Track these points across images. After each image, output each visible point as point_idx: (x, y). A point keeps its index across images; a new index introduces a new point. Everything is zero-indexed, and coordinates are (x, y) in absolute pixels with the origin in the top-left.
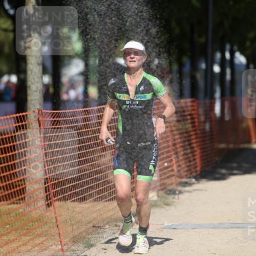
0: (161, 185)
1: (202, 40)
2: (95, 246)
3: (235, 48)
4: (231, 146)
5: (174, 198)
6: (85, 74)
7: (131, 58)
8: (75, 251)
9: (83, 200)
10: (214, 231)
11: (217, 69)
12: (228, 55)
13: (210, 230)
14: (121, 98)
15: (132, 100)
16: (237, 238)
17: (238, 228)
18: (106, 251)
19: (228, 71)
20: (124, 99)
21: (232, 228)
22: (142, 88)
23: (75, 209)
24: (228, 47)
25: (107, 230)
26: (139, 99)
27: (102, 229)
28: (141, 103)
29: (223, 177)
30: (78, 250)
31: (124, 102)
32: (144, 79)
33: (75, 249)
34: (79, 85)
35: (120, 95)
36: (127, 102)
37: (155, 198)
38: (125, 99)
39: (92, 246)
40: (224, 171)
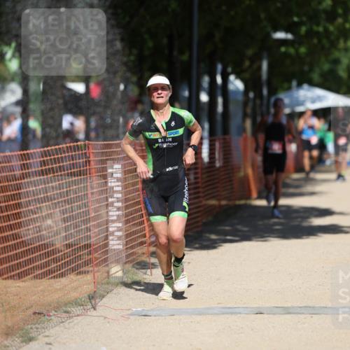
0: (127, 256)
1: (185, 57)
2: (36, 340)
3: (230, 70)
4: (224, 203)
5: (145, 274)
6: (24, 103)
7: (158, 94)
8: (8, 346)
9: (20, 276)
10: (199, 318)
11: (204, 98)
12: (219, 80)
13: (194, 316)
14: (152, 137)
15: (165, 138)
16: (230, 327)
17: (232, 313)
18: (50, 346)
19: (220, 100)
20: (155, 137)
21: (223, 314)
22: (173, 124)
23: (9, 290)
24: (219, 67)
25: (53, 318)
26: (172, 136)
27: (46, 317)
28: (174, 139)
29: (211, 245)
30: (12, 346)
31: (156, 141)
32: (173, 113)
33: (8, 345)
34: (15, 119)
35: (150, 133)
36: (160, 141)
37: (120, 274)
38: (157, 137)
39: (31, 339)
40: (213, 237)
